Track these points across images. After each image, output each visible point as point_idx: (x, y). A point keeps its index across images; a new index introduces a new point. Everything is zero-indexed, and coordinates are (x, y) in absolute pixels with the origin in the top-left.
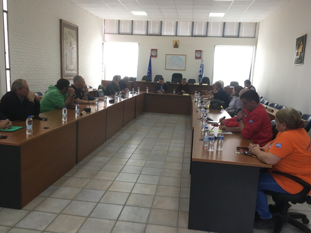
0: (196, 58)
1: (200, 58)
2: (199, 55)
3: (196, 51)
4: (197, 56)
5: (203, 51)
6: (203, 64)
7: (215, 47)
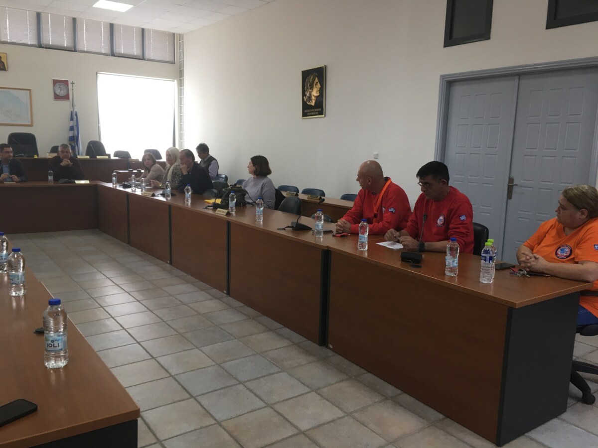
0: (57, 97)
1: (67, 97)
2: (62, 91)
3: (55, 82)
4: (58, 92)
5: (73, 83)
6: (76, 112)
7: (98, 75)
